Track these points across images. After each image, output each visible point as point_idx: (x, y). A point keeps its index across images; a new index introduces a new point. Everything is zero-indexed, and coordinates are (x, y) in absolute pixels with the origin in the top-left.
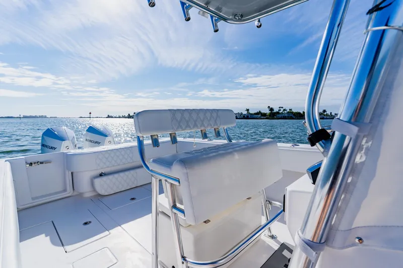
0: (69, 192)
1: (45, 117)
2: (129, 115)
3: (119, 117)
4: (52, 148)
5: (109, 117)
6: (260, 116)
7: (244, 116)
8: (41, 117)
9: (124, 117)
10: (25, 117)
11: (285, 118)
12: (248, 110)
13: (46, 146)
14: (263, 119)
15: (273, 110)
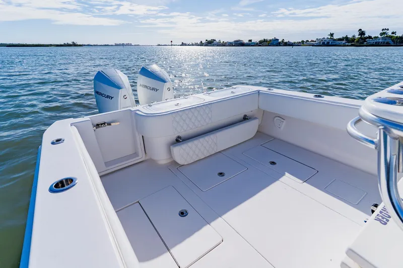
0: (141, 157)
1: (131, 45)
2: (201, 42)
3: (193, 45)
4: (108, 97)
5: (183, 44)
6: (344, 42)
7: (324, 43)
8: (128, 45)
9: (197, 45)
10: (116, 45)
11: (377, 44)
12: (332, 35)
13: (101, 94)
14: (348, 46)
15: (364, 34)
